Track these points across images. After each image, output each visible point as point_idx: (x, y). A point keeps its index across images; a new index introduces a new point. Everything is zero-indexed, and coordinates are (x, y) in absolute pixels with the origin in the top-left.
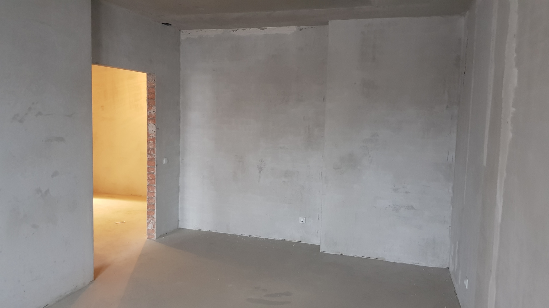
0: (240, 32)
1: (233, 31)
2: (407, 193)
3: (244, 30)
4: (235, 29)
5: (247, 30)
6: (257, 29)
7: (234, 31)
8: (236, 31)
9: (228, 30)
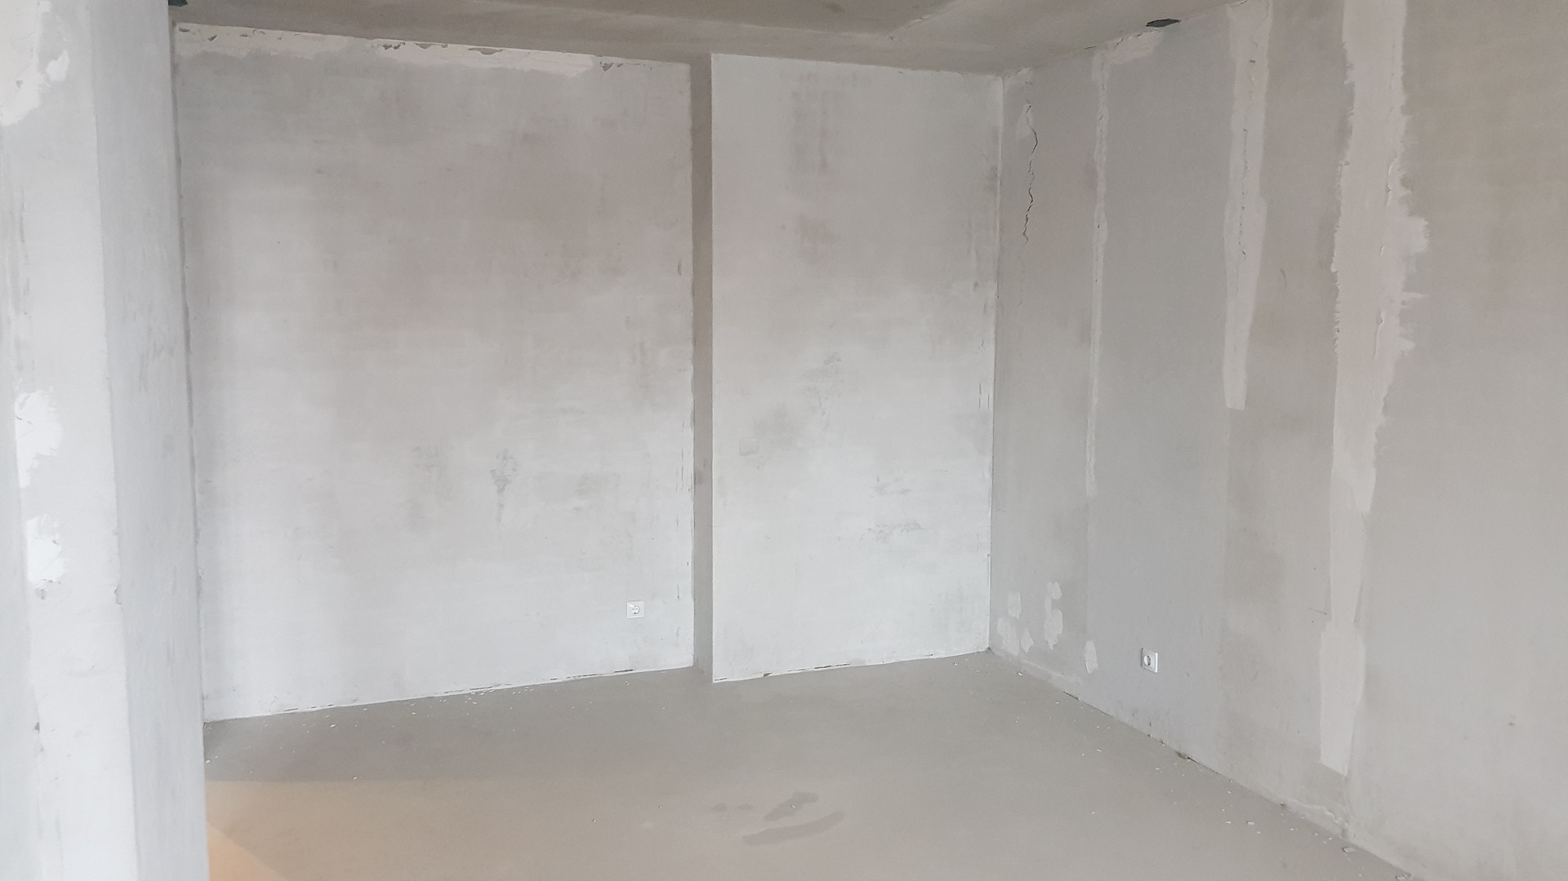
0: (409, 53)
1: (386, 47)
2: (904, 492)
3: (424, 47)
4: (395, 42)
5: (436, 48)
6: (470, 49)
7: (391, 46)
8: (395, 48)
9: (368, 43)
